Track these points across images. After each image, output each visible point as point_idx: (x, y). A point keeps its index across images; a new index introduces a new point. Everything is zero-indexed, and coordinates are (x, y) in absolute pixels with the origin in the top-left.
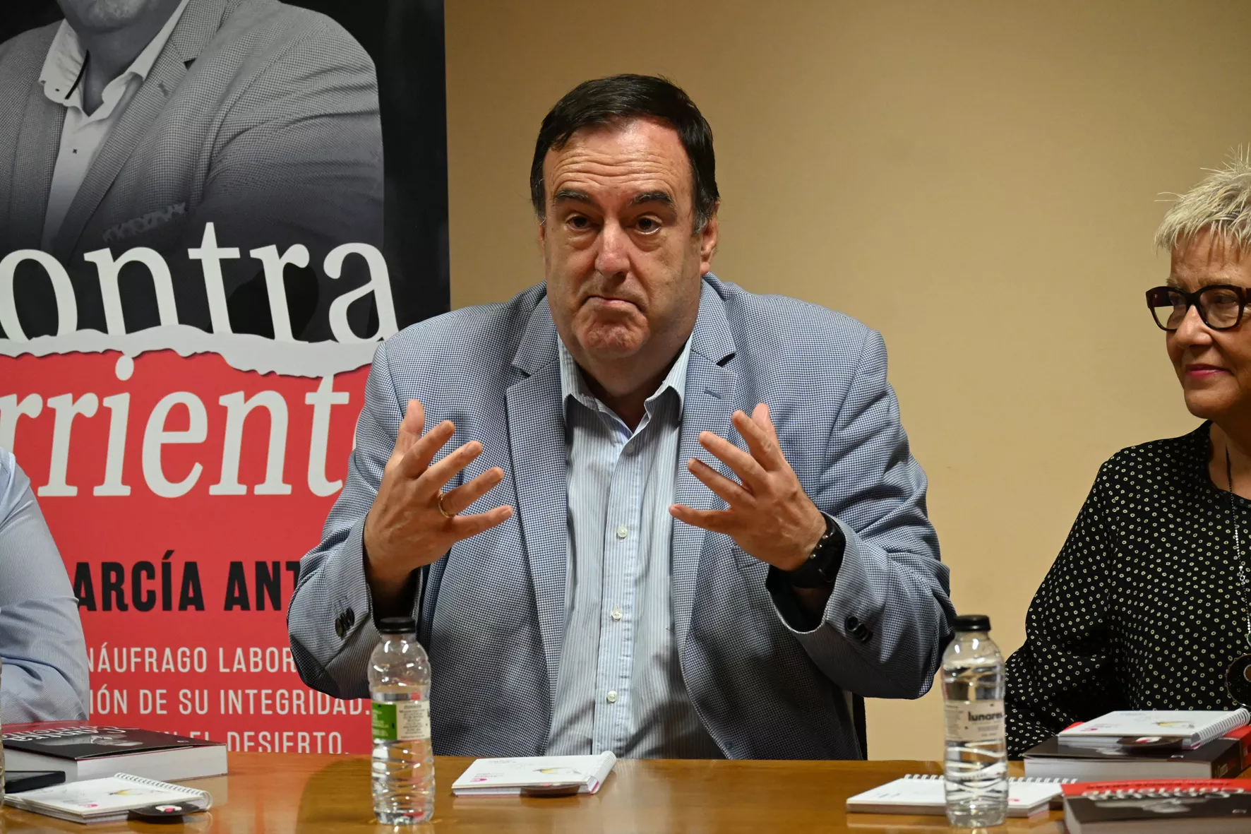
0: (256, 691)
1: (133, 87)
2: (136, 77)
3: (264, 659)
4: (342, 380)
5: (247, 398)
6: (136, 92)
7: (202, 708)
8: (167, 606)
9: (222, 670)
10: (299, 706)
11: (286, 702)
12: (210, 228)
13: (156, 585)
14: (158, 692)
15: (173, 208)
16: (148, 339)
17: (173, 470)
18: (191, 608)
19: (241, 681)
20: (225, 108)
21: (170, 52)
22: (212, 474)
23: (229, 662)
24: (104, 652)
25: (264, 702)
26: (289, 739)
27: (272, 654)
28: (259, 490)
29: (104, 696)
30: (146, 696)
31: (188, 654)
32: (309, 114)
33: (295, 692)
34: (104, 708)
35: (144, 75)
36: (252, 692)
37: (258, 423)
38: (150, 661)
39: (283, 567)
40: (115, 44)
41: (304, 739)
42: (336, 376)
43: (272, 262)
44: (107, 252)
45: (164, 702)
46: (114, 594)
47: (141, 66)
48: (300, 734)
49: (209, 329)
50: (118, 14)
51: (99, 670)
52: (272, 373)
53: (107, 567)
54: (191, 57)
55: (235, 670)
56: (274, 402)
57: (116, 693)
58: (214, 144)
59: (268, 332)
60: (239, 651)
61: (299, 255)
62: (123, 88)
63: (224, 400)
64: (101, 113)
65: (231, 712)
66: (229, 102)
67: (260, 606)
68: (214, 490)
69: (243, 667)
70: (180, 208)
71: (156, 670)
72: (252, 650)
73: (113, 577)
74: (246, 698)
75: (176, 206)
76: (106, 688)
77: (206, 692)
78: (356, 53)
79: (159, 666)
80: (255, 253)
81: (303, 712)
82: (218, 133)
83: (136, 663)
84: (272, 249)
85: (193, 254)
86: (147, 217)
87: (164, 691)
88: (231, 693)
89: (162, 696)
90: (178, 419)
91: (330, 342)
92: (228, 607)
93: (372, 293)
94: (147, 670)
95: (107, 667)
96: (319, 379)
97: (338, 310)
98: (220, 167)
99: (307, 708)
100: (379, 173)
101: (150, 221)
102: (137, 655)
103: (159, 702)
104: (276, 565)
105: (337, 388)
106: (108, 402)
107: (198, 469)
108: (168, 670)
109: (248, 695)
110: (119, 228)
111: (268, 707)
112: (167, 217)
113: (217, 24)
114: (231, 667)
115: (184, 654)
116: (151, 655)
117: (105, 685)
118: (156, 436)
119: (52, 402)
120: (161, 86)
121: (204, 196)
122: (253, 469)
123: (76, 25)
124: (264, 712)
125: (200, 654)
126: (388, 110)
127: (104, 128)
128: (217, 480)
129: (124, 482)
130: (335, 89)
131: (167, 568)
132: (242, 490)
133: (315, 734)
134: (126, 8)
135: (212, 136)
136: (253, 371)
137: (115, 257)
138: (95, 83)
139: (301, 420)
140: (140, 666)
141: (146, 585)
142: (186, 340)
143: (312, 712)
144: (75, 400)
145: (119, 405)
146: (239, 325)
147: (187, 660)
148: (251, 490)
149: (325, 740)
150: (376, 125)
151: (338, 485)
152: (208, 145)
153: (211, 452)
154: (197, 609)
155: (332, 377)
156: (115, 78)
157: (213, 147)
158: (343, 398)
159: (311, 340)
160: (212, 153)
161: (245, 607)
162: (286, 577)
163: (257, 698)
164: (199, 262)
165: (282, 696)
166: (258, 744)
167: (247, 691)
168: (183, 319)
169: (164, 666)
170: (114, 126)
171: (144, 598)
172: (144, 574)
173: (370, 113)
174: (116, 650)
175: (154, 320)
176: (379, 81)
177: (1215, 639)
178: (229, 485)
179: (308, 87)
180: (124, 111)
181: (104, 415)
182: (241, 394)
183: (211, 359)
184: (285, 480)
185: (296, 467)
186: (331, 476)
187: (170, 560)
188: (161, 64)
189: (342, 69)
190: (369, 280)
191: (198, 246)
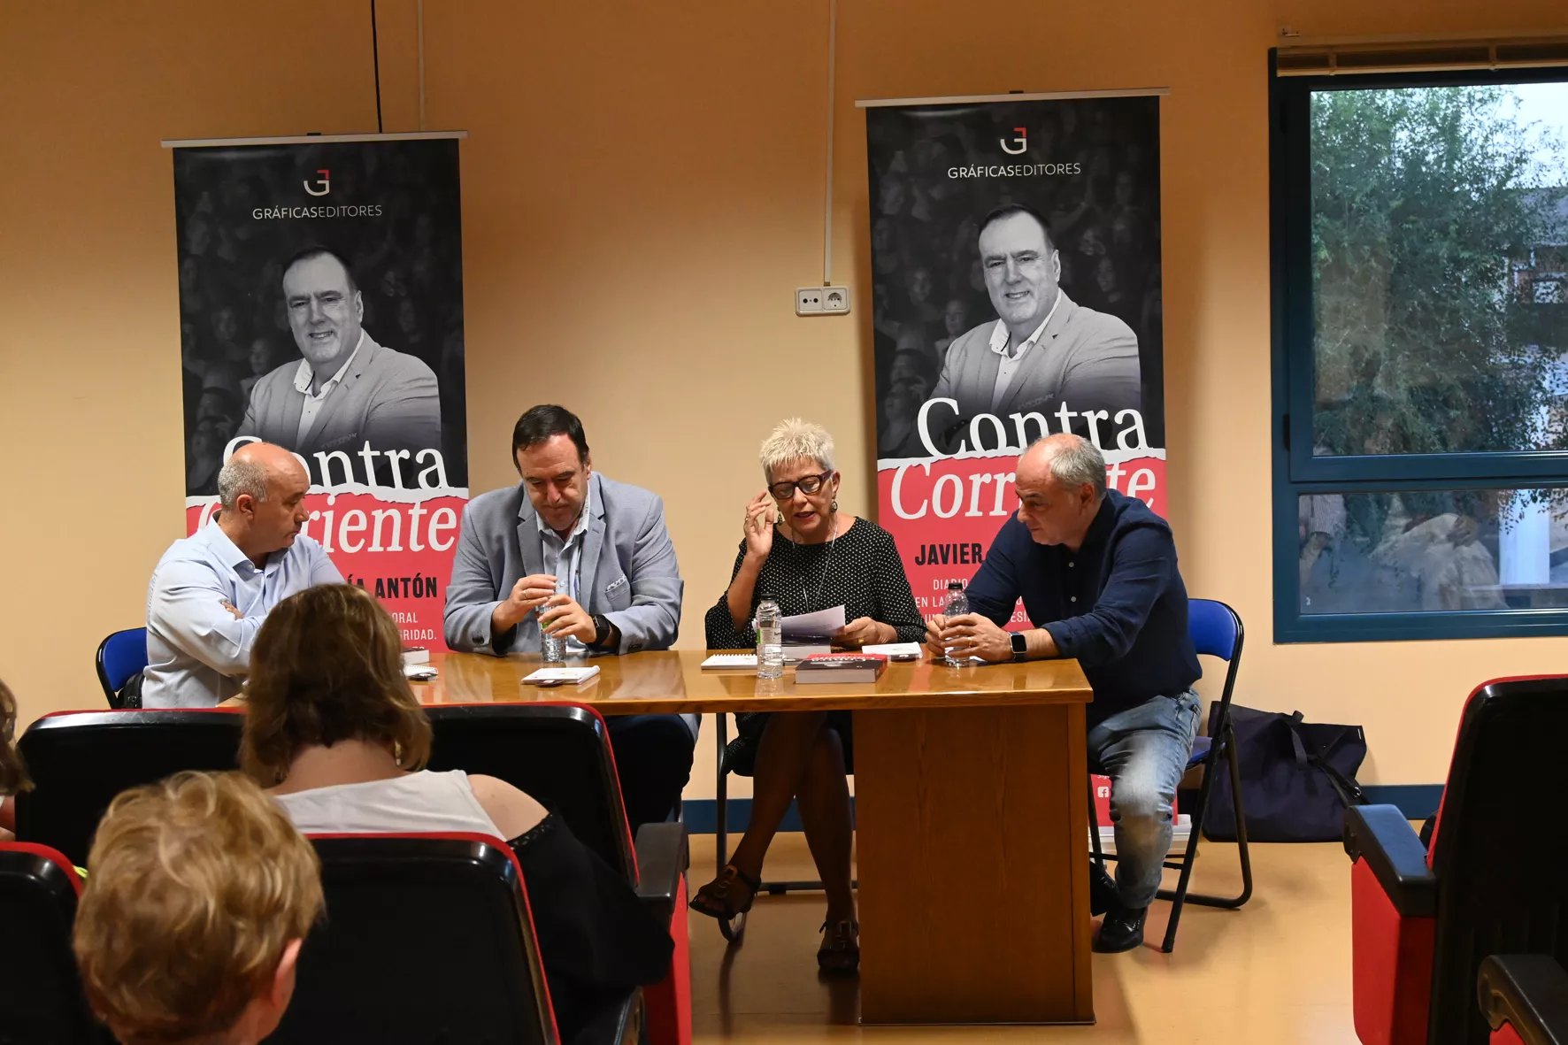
1: (334, 386)
2: (335, 382)
4: (424, 505)
5: (383, 512)
12: (367, 443)
15: (350, 435)
16: (341, 488)
17: (352, 542)
20: (373, 394)
21: (350, 372)
22: (369, 543)
28: (389, 549)
32: (409, 397)
35: (338, 381)
37: (388, 522)
39: (400, 580)
40: (325, 369)
43: (394, 457)
44: (323, 453)
47: (337, 377)
49: (367, 484)
50: (326, 356)
52: (394, 502)
54: (358, 373)
56: (395, 514)
58: (368, 409)
59: (393, 486)
61: (405, 454)
63: (374, 513)
64: (321, 396)
66: (376, 390)
67: (390, 597)
68: (370, 550)
70: (354, 435)
78: (429, 372)
80: (386, 453)
82: (370, 405)
84: (394, 451)
85: (360, 453)
90: (354, 521)
91: (419, 489)
93: (436, 469)
96: (414, 504)
97: (422, 476)
98: (370, 418)
100: (438, 420)
101: (342, 440)
104: (396, 580)
105: (422, 507)
106: (324, 514)
107: (363, 541)
110: (328, 443)
112: (349, 439)
113: (369, 360)
118: (345, 528)
120: (346, 385)
121: (364, 431)
122: (386, 540)
123: (309, 360)
127: (320, 404)
128: (371, 545)
129: (331, 547)
130: (421, 387)
132: (382, 549)
135: (367, 406)
136: (386, 501)
137: (327, 455)
138: (318, 384)
139: (406, 520)
142: (357, 489)
145: (329, 515)
146: (380, 482)
148: (385, 549)
150: (437, 401)
151: (423, 546)
152: (366, 410)
153: (368, 534)
155: (420, 503)
156: (326, 382)
157: (368, 411)
158: (424, 512)
159: (411, 488)
160: (368, 413)
161: (383, 597)
162: (401, 585)
164: (362, 457)
168: (356, 480)
170: (325, 404)
173: (435, 396)
175: (344, 481)
176: (438, 384)
177: (795, 602)
178: (376, 547)
179: (407, 386)
180: (330, 396)
181: (323, 519)
182: (381, 511)
183: (368, 496)
184: (400, 545)
185: (404, 540)
186: (419, 543)
187: (352, 578)
188: (346, 378)
189: (423, 379)
190: (434, 463)
191: (362, 450)
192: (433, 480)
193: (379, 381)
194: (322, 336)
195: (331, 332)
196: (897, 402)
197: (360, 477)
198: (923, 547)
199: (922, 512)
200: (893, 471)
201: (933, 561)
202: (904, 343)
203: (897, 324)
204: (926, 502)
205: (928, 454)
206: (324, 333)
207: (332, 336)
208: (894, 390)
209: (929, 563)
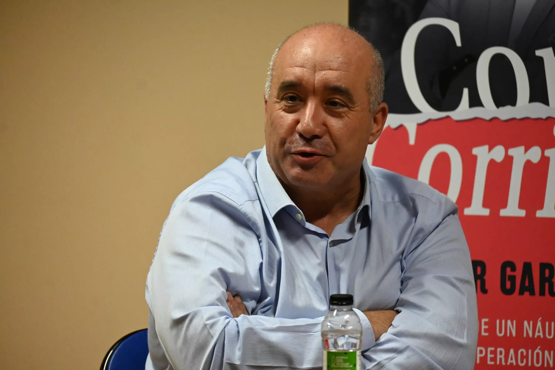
24: (539, 324)
29: (538, 354)
34: (538, 362)
44: (550, 50)
46: (547, 285)
51: (536, 336)
53: (544, 266)
57: (546, 353)
73: (547, 272)
76: (540, 349)
95: (541, 334)
106: (548, 153)
117: (539, 347)
119: (511, 152)
144: (526, 151)
174: (547, 323)
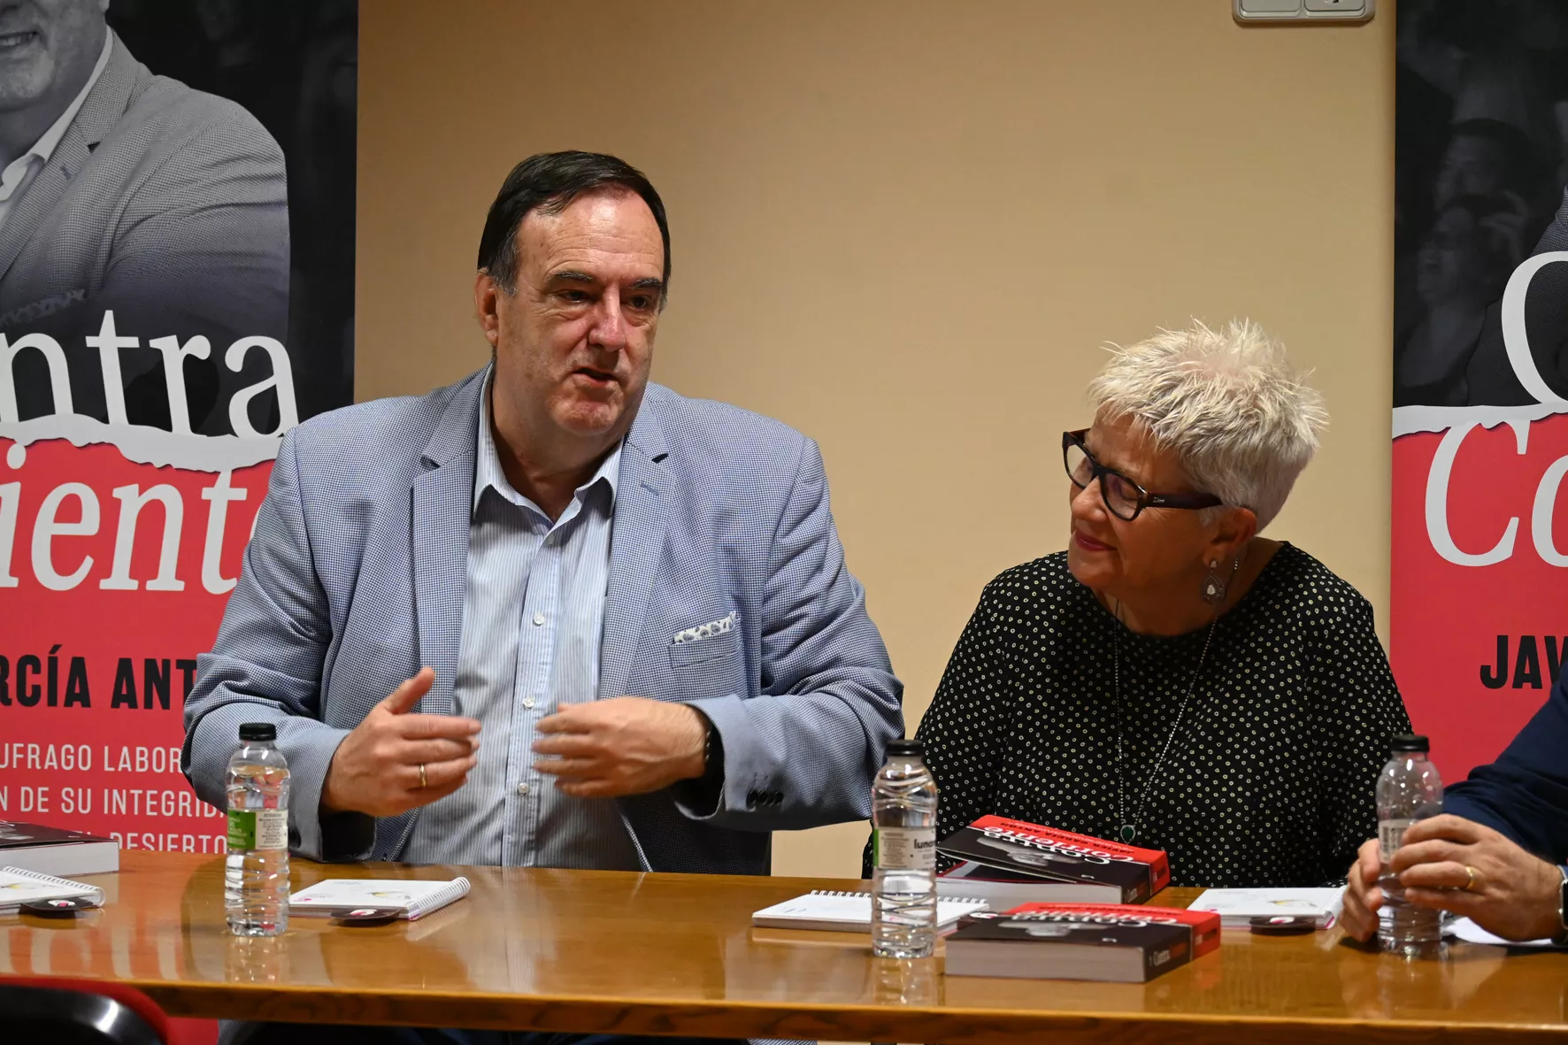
0: (141, 792)
1: (35, 168)
2: (38, 158)
3: (150, 759)
4: (240, 476)
5: (140, 494)
6: (39, 173)
7: (84, 807)
8: (52, 701)
9: (107, 768)
10: (185, 808)
11: (172, 804)
12: (109, 315)
13: (42, 680)
14: (40, 789)
15: (72, 294)
16: (42, 427)
17: (63, 565)
18: (77, 704)
19: (126, 780)
20: (128, 194)
21: (75, 135)
22: (103, 568)
23: (114, 761)
25: (149, 803)
26: (173, 841)
27: (159, 753)
28: (151, 585)
30: (27, 793)
31: (72, 751)
32: (214, 202)
33: (181, 794)
35: (46, 156)
36: (136, 792)
37: (152, 516)
38: (33, 757)
39: (173, 665)
40: (18, 125)
41: (189, 841)
42: (234, 471)
43: (172, 351)
44: (3, 337)
45: (46, 799)
47: (44, 147)
48: (185, 837)
49: (105, 419)
50: (21, 94)
52: (168, 466)
54: (95, 140)
55: (120, 769)
56: (169, 496)
58: (116, 231)
59: (166, 425)
60: (125, 750)
61: (200, 347)
62: (24, 170)
63: (118, 493)
65: (114, 812)
67: (149, 704)
68: (105, 584)
69: (128, 766)
70: (79, 295)
71: (38, 767)
72: (139, 749)
74: (130, 798)
75: (74, 292)
77: (89, 791)
78: (266, 142)
79: (42, 762)
80: (154, 343)
81: (189, 815)
82: (120, 219)
83: (18, 759)
84: (172, 340)
85: (91, 342)
86: (44, 302)
87: (46, 789)
88: (115, 792)
89: (44, 794)
90: (70, 510)
91: (229, 436)
92: (115, 704)
93: (274, 388)
94: (29, 766)
96: (216, 474)
97: (238, 405)
98: (119, 255)
99: (193, 811)
100: (284, 264)
101: (47, 308)
102: (20, 751)
103: (40, 799)
104: (166, 663)
105: (234, 484)
107: (88, 562)
108: (51, 767)
109: (133, 795)
110: (15, 313)
111: (153, 808)
112: (65, 304)
113: (123, 106)
114: (117, 768)
115: (68, 751)
116: (34, 751)
118: (46, 527)
120: (63, 169)
121: (103, 284)
122: (145, 564)
124: (149, 813)
125: (85, 751)
126: (295, 201)
127: (3, 210)
128: (108, 574)
129: (12, 573)
130: (242, 178)
131: (53, 663)
132: (133, 585)
133: (201, 837)
134: (29, 88)
135: (114, 222)
136: (149, 464)
137: (11, 342)
139: (196, 515)
140: (22, 762)
141: (31, 679)
142: (81, 430)
143: (198, 814)
145: (10, 494)
146: (135, 417)
147: (71, 758)
148: (142, 585)
149: (210, 844)
150: (283, 216)
151: (232, 583)
152: (110, 234)
153: (102, 545)
154: (83, 705)
155: (230, 473)
156: (15, 159)
157: (115, 234)
158: (241, 494)
159: (210, 434)
160: (113, 240)
161: (133, 705)
162: (177, 677)
163: (142, 798)
164: (96, 350)
165: (168, 797)
166: (141, 846)
167: (132, 791)
168: (77, 410)
169: (47, 764)
171: (29, 693)
172: (29, 668)
173: (279, 204)
175: (49, 409)
176: (288, 172)
178: (120, 579)
179: (214, 175)
180: (24, 194)
182: (135, 487)
183: (106, 450)
184: (179, 576)
185: (189, 565)
186: (225, 573)
187: (57, 654)
188: (64, 147)
189: (246, 157)
190: (271, 374)
191: (97, 334)
192: (265, 415)
193: (145, 157)
194: (11, 42)
195: (34, 34)
196: (1450, 259)
197: (90, 401)
198: (1502, 642)
199: (1504, 550)
200: (1430, 440)
201: (1527, 679)
202: (1473, 104)
203: (1456, 54)
204: (1514, 523)
205: (1522, 398)
206: (15, 35)
207: (35, 44)
208: (1443, 226)
209: (1517, 685)
